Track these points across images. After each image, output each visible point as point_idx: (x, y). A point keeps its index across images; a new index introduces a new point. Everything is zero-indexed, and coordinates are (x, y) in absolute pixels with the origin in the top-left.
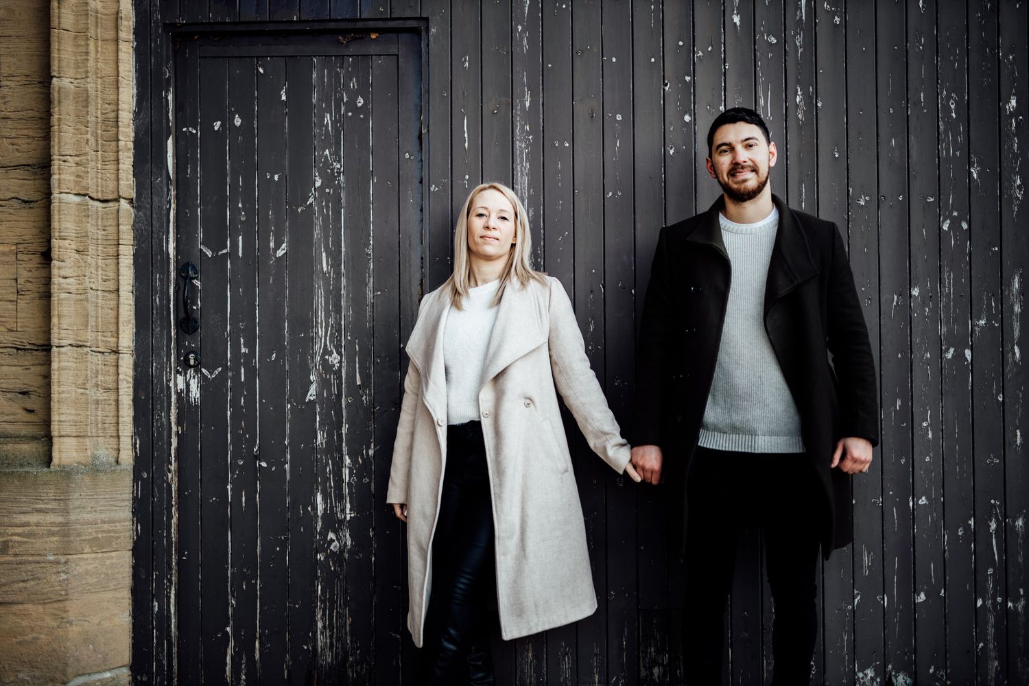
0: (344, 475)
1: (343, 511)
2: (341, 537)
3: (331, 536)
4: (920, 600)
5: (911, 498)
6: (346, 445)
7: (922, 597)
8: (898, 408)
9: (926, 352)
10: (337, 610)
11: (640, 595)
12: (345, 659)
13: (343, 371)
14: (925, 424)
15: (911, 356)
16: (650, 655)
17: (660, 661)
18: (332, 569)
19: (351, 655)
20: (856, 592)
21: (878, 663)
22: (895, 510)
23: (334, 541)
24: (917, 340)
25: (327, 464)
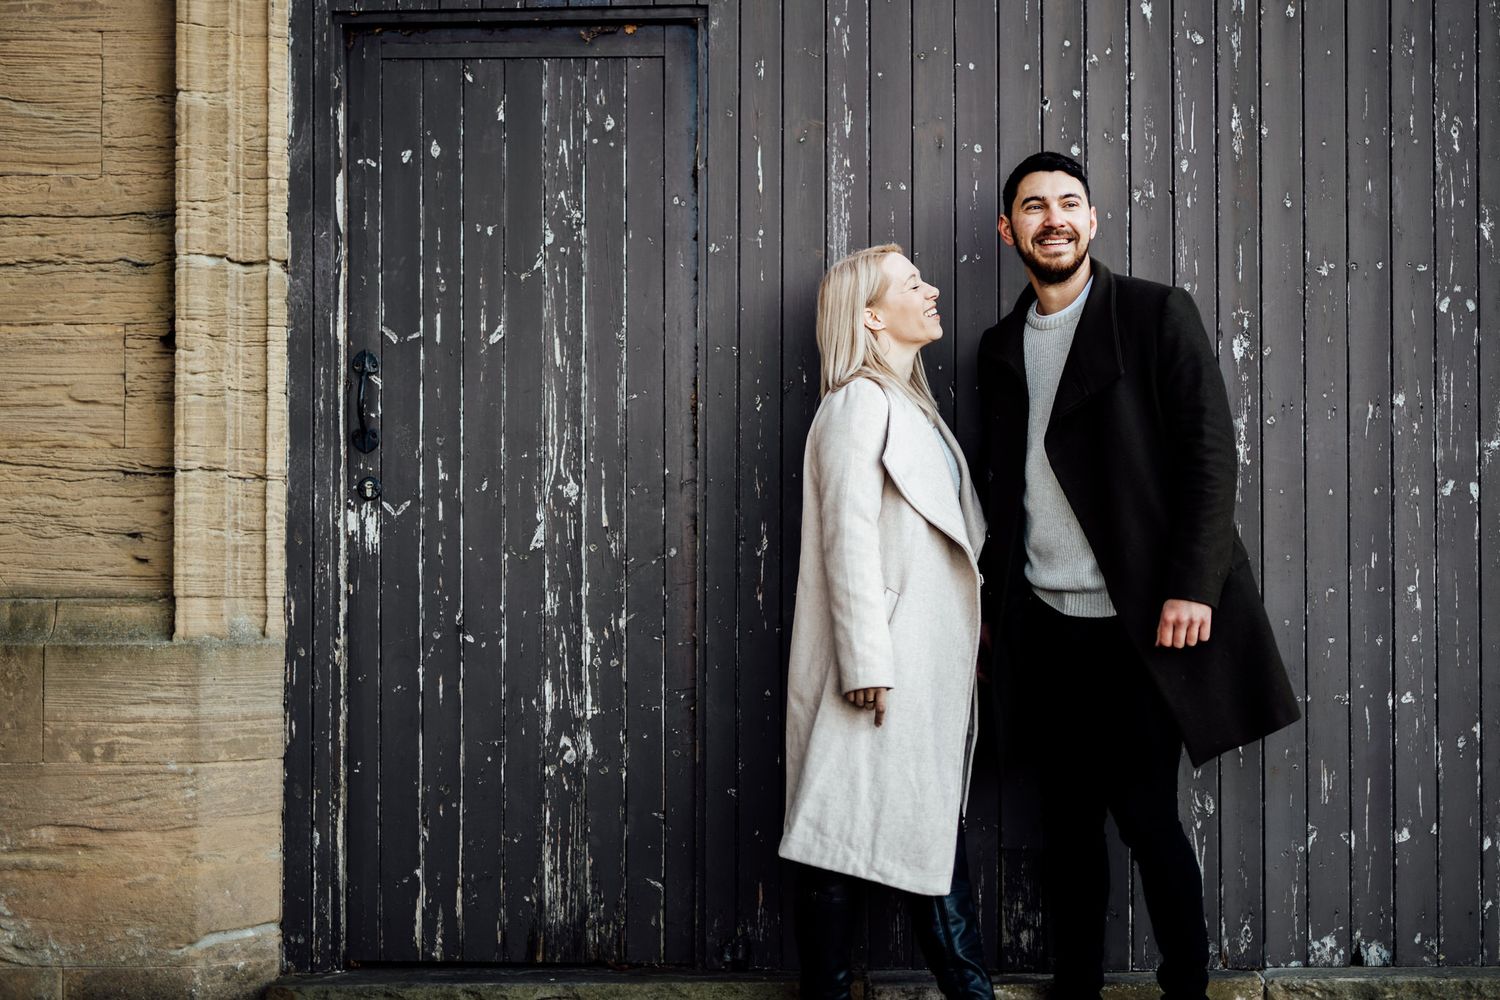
0: (583, 654)
1: (582, 705)
2: (578, 743)
3: (565, 741)
4: (1402, 840)
5: (1390, 694)
6: (587, 612)
7: (1404, 836)
8: (1373, 566)
9: (1413, 486)
10: (572, 847)
11: (1003, 829)
12: (584, 917)
13: (583, 506)
14: (1411, 589)
15: (1392, 492)
16: (1016, 913)
17: (1031, 923)
18: (566, 788)
19: (593, 910)
20: (1310, 827)
21: (1341, 928)
22: (1367, 710)
23: (568, 748)
24: (1400, 469)
25: (560, 639)
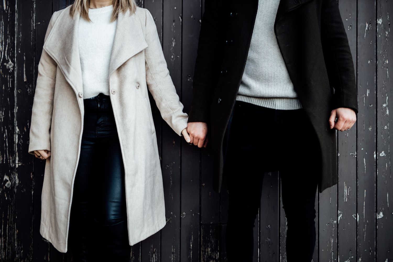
0: (15, 139)
1: (14, 162)
2: (12, 178)
3: (6, 177)
4: (380, 217)
5: (375, 152)
6: (17, 120)
7: (381, 215)
8: (368, 95)
9: (386, 60)
10: (9, 225)
11: (202, 215)
12: (14, 256)
13: (15, 73)
14: (384, 105)
15: (376, 62)
16: (208, 253)
17: (214, 257)
18: (6, 198)
19: (18, 253)
20: (339, 212)
21: (352, 257)
22: (364, 160)
23: (7, 181)
24: (380, 52)
25: (4, 132)
